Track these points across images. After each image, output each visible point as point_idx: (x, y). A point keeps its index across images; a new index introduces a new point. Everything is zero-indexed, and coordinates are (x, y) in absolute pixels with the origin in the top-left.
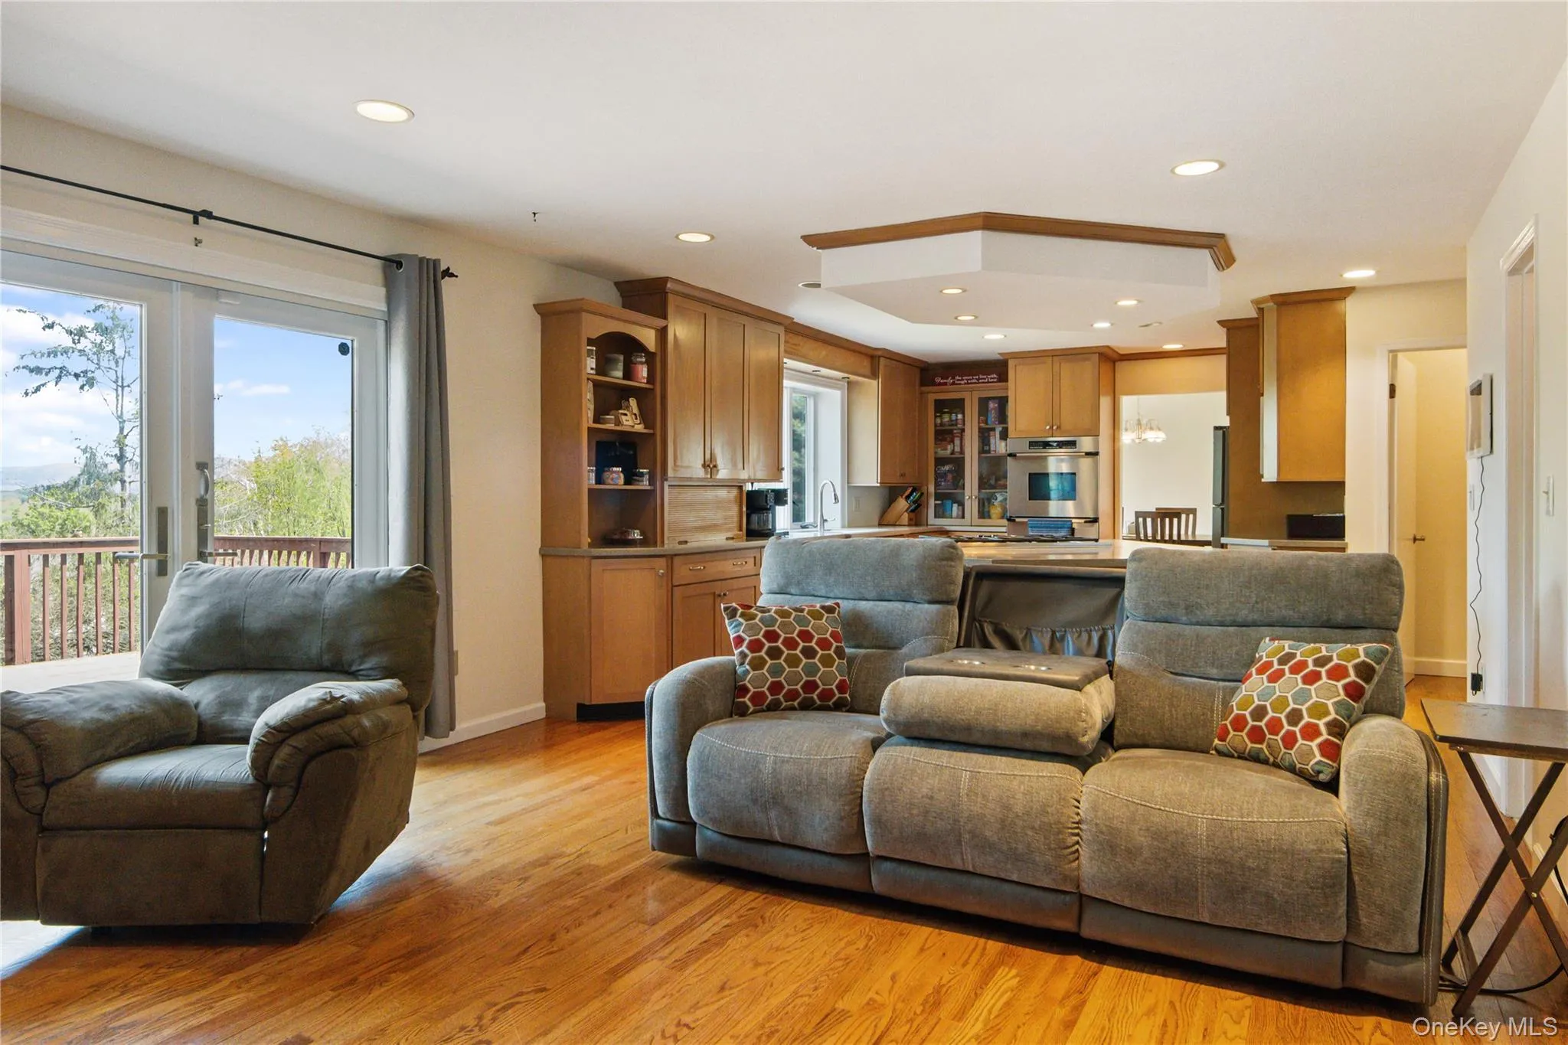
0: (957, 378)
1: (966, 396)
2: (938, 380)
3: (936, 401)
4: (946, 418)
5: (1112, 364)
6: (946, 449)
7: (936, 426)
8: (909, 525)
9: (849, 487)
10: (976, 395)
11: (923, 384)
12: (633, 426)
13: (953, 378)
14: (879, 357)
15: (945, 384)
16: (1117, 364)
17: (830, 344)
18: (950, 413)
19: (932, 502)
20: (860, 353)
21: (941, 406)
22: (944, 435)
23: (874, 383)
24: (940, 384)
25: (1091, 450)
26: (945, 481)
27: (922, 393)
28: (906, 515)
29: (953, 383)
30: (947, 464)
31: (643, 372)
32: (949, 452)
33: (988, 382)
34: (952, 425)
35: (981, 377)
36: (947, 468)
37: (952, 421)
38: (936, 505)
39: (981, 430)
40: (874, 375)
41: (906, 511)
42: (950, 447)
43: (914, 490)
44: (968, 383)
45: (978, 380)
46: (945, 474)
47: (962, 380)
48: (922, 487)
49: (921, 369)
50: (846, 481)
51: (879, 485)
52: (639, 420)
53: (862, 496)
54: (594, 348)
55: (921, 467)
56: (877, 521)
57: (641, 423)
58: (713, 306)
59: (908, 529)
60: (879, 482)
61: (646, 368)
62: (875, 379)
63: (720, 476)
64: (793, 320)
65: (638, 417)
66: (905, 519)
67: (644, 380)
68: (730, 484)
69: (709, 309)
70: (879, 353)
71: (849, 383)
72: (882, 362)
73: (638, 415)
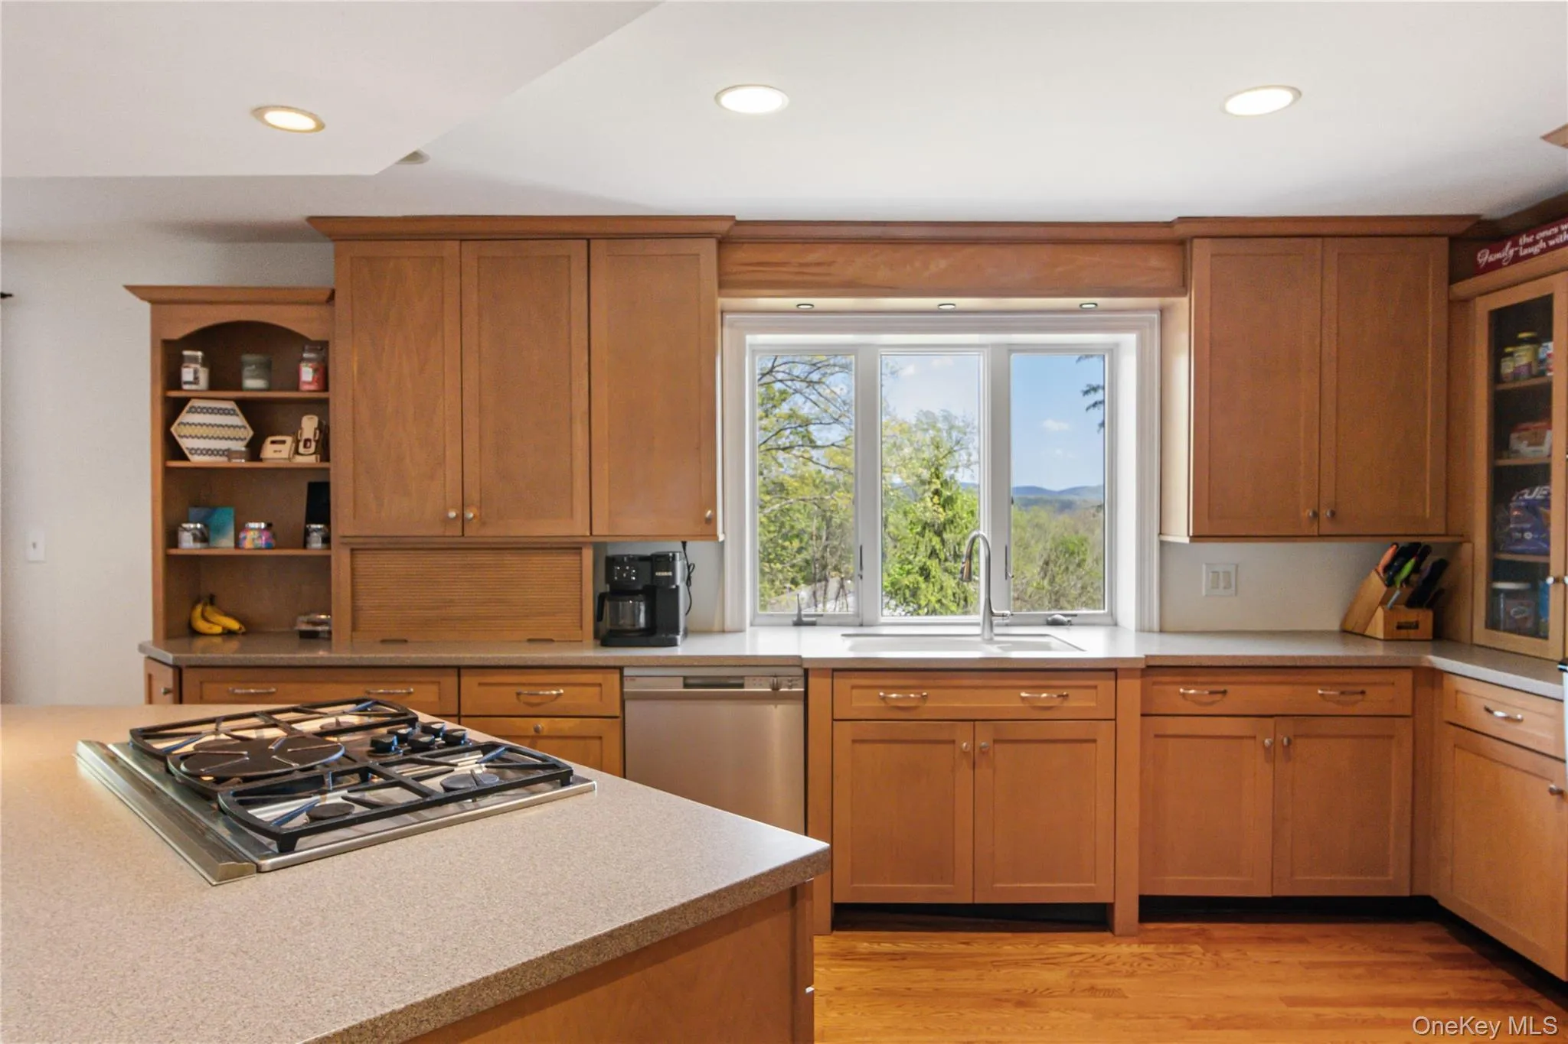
0: (1523, 241)
1: (1553, 286)
2: (1484, 258)
3: (1492, 315)
4: (1524, 357)
7: (1495, 380)
8: (1388, 640)
9: (1162, 544)
11: (1455, 276)
12: (291, 459)
13: (1515, 244)
14: (1187, 239)
15: (1500, 264)
18: (1530, 342)
19: (1482, 584)
21: (1504, 328)
23: (1185, 300)
24: (1491, 268)
27: (1456, 305)
28: (1380, 613)
29: (1517, 259)
31: (308, 374)
37: (1539, 362)
38: (1493, 593)
40: (1182, 287)
41: (1383, 603)
43: (1409, 552)
44: (1548, 250)
47: (1536, 243)
48: (1461, 543)
49: (1454, 240)
50: (1156, 530)
51: (1186, 540)
52: (312, 449)
53: (1204, 567)
54: (199, 354)
55: (1452, 493)
56: (1335, 626)
57: (314, 453)
58: (461, 240)
59: (1377, 651)
60: (1191, 534)
61: (311, 367)
62: (1184, 294)
63: (493, 532)
64: (738, 218)
65: (313, 444)
66: (1378, 628)
67: (312, 387)
68: (539, 546)
69: (451, 248)
70: (1181, 231)
71: (1162, 311)
72: (1201, 252)
73: (315, 441)
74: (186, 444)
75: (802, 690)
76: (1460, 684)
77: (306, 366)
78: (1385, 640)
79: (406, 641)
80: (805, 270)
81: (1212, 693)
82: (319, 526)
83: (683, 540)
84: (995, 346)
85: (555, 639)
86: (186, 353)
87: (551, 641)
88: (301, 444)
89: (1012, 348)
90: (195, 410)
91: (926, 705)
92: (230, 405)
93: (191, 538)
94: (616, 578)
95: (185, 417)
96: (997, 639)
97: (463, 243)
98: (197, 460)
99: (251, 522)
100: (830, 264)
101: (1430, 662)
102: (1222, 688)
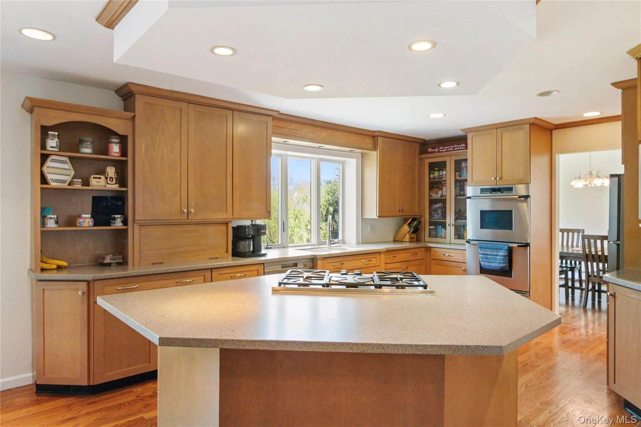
0: (441, 148)
1: (447, 159)
2: (430, 150)
3: (430, 163)
4: (436, 174)
5: (549, 132)
6: (438, 194)
7: (430, 178)
8: (410, 242)
9: (362, 219)
10: (453, 158)
11: (421, 153)
12: (105, 186)
13: (439, 148)
14: (378, 136)
15: (434, 152)
16: (554, 132)
17: (330, 129)
18: (439, 171)
19: (427, 227)
20: (363, 135)
21: (433, 167)
22: (436, 185)
23: (375, 153)
24: (431, 153)
25: (524, 193)
26: (437, 214)
27: (421, 159)
28: (408, 235)
29: (439, 152)
30: (438, 203)
31: (115, 149)
32: (439, 195)
33: (460, 150)
34: (440, 178)
35: (455, 146)
36: (438, 205)
37: (440, 176)
38: (430, 229)
39: (456, 181)
40: (375, 148)
41: (408, 233)
42: (440, 192)
43: (414, 220)
44: (447, 151)
45: (453, 148)
46: (436, 210)
47: (444, 149)
48: (421, 217)
49: (420, 144)
50: (361, 215)
51: (377, 217)
52: (114, 182)
53: (369, 225)
54: (57, 133)
55: (420, 205)
56: (392, 240)
57: (116, 184)
58: (189, 103)
59: (407, 245)
60: (378, 215)
61: (118, 146)
62: (375, 151)
63: (199, 217)
64: (281, 112)
65: (114, 180)
66: (407, 238)
67: (117, 155)
68: (213, 222)
69: (184, 105)
70: (377, 134)
71: (362, 154)
72: (380, 140)
73: (115, 178)
74: (49, 177)
75: (312, 265)
76: (436, 249)
77: (116, 145)
78: (409, 242)
79: (162, 263)
80: (291, 131)
81: (393, 257)
82: (119, 216)
83: (252, 220)
84: (318, 158)
85: (219, 257)
86: (50, 133)
87: (218, 258)
88: (108, 179)
89: (322, 160)
90: (53, 161)
91: (344, 266)
92: (67, 159)
93: (54, 222)
94: (247, 233)
95: (49, 163)
96: (332, 248)
97: (189, 104)
98: (54, 184)
99: (84, 214)
100: (297, 130)
101: (428, 245)
102: (395, 255)
